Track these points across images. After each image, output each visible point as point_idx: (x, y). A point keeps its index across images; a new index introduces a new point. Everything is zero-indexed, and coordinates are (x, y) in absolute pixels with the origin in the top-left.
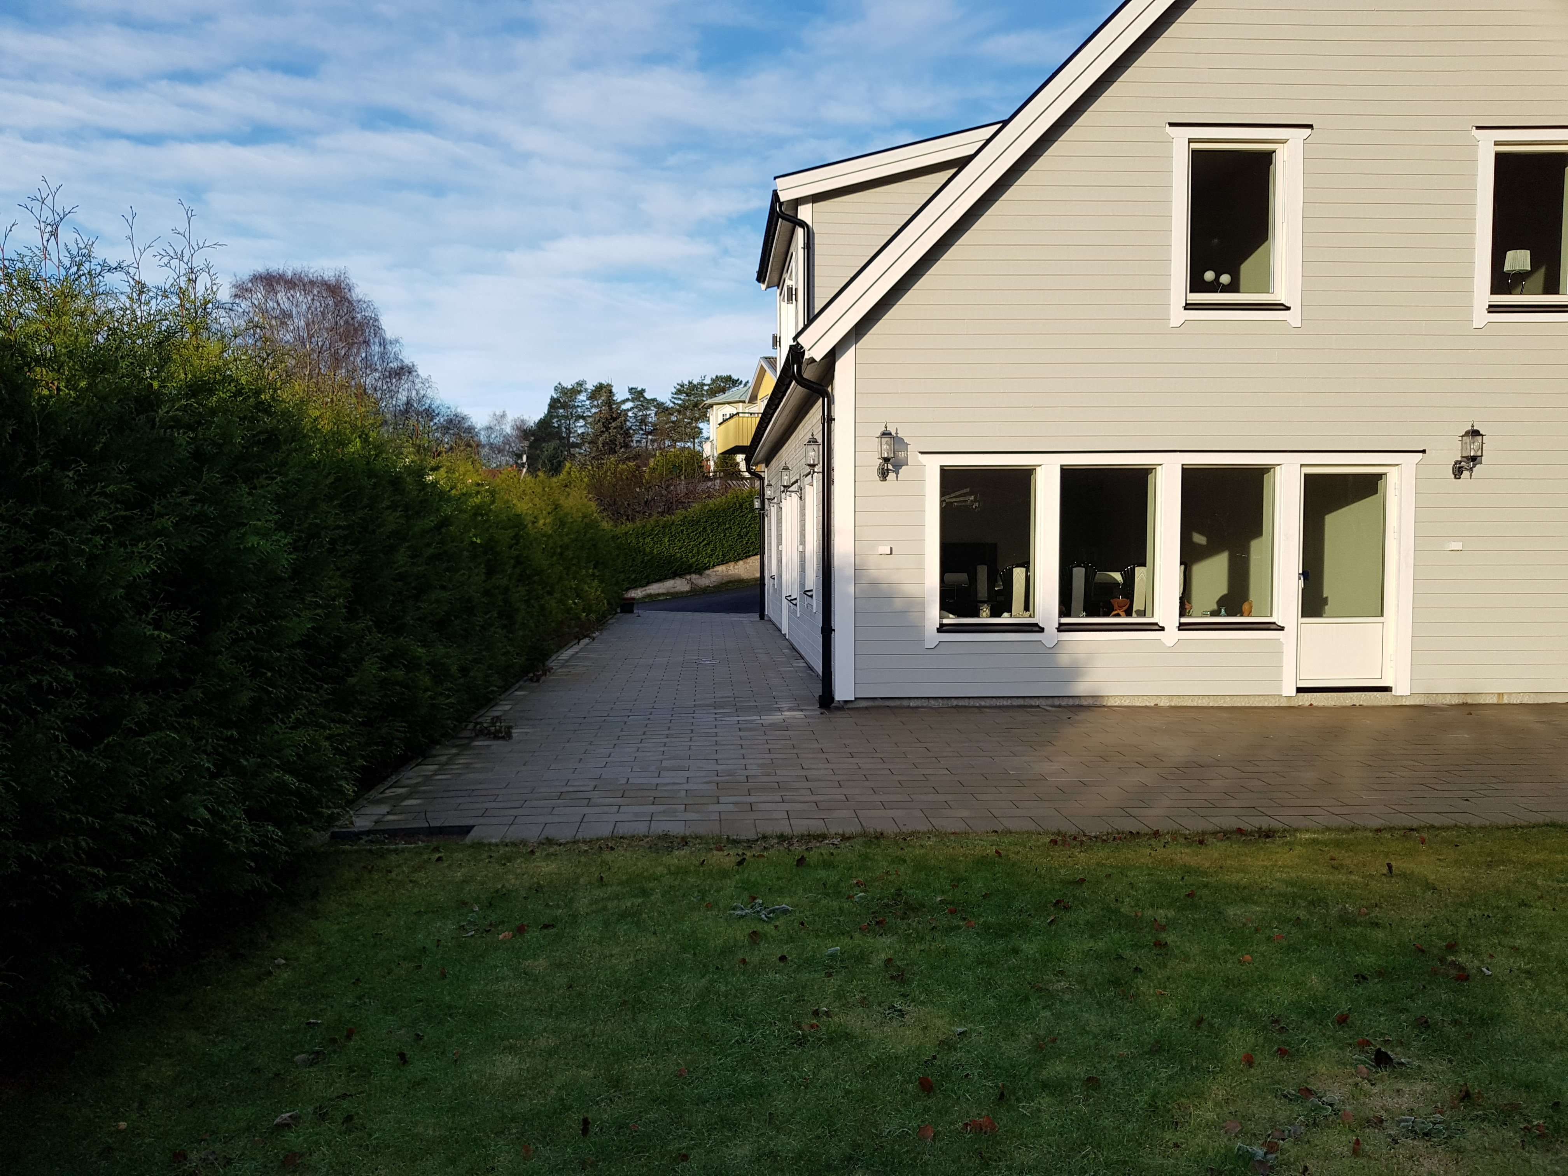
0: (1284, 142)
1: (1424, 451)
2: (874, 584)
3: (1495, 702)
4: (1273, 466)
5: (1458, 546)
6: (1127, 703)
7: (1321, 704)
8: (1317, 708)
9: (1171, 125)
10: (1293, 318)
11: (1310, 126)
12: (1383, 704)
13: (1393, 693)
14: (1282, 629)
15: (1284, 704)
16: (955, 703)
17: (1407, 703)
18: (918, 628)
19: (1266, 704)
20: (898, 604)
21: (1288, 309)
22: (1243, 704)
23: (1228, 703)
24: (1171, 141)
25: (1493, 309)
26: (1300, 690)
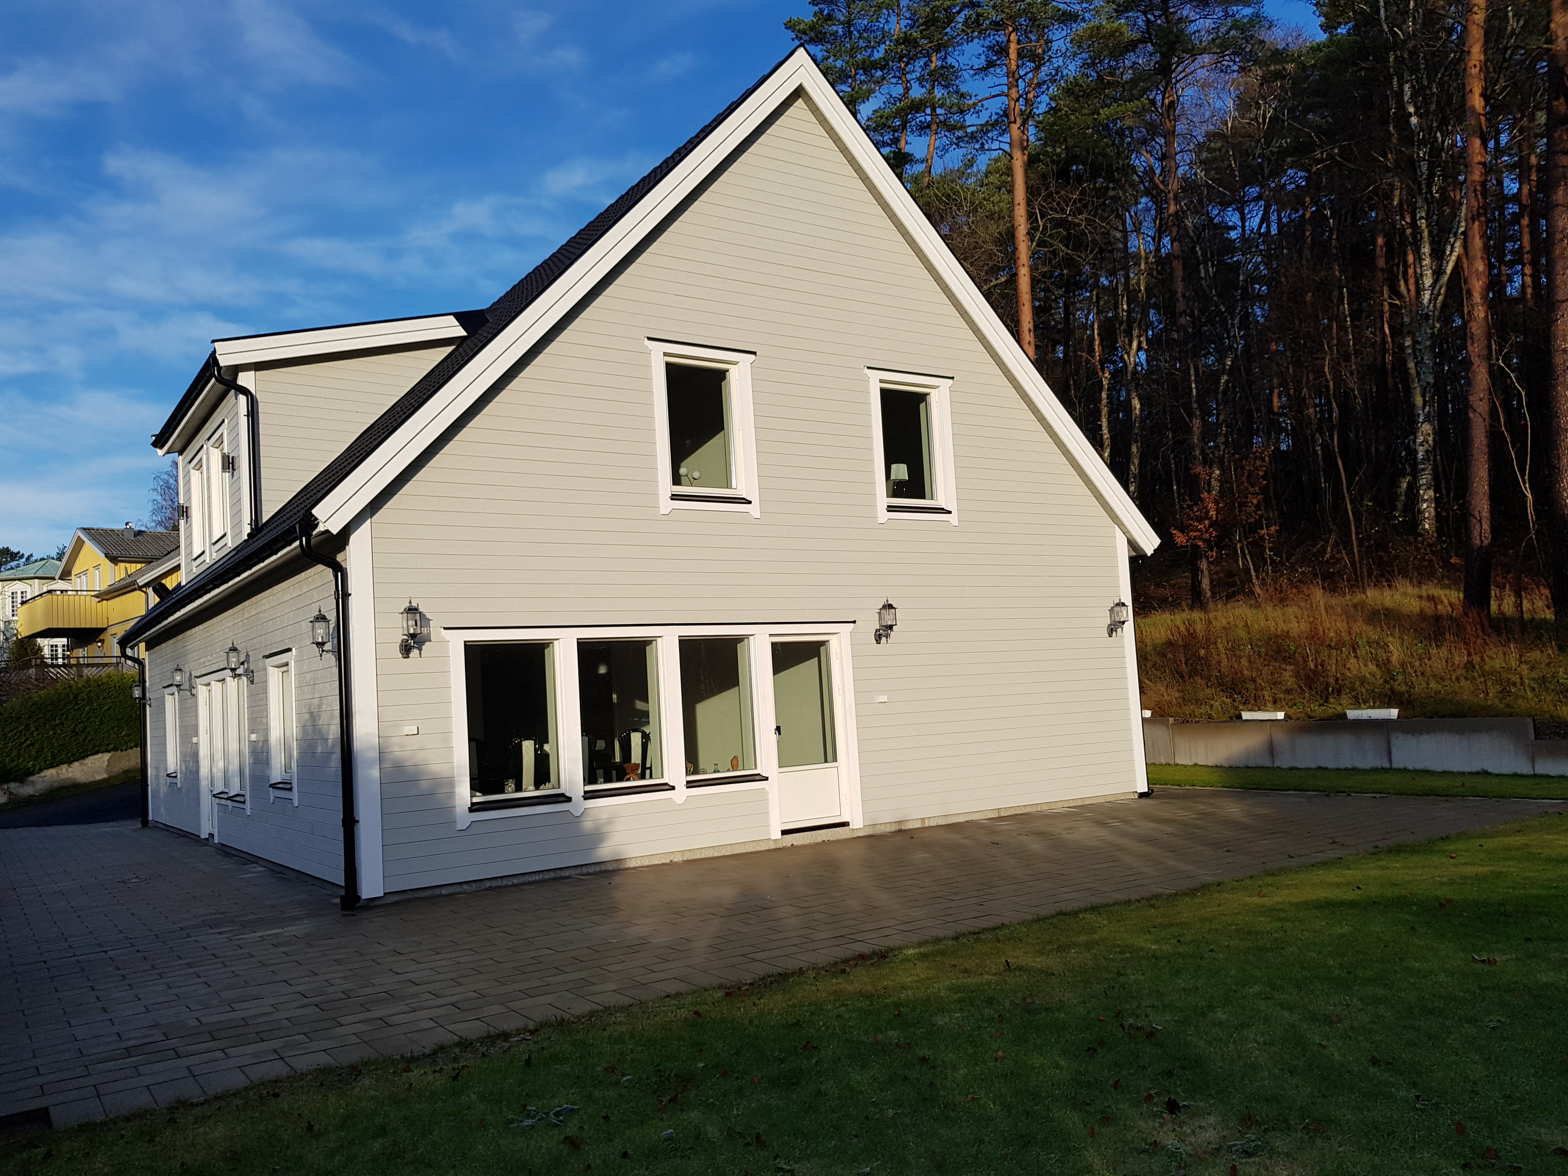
0: (735, 363)
1: (854, 622)
2: (399, 767)
3: (920, 826)
4: (747, 636)
5: (884, 698)
6: (646, 863)
7: (800, 843)
8: (798, 847)
9: (649, 339)
10: (754, 510)
11: (754, 353)
12: (844, 837)
13: (851, 826)
14: (766, 779)
15: (772, 847)
16: (488, 884)
17: (861, 835)
18: (447, 810)
19: (759, 849)
20: (424, 785)
21: (750, 502)
22: (741, 851)
23: (728, 852)
24: (649, 353)
25: (891, 508)
26: (784, 832)
